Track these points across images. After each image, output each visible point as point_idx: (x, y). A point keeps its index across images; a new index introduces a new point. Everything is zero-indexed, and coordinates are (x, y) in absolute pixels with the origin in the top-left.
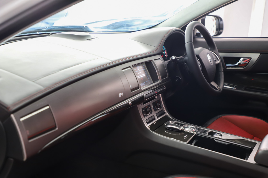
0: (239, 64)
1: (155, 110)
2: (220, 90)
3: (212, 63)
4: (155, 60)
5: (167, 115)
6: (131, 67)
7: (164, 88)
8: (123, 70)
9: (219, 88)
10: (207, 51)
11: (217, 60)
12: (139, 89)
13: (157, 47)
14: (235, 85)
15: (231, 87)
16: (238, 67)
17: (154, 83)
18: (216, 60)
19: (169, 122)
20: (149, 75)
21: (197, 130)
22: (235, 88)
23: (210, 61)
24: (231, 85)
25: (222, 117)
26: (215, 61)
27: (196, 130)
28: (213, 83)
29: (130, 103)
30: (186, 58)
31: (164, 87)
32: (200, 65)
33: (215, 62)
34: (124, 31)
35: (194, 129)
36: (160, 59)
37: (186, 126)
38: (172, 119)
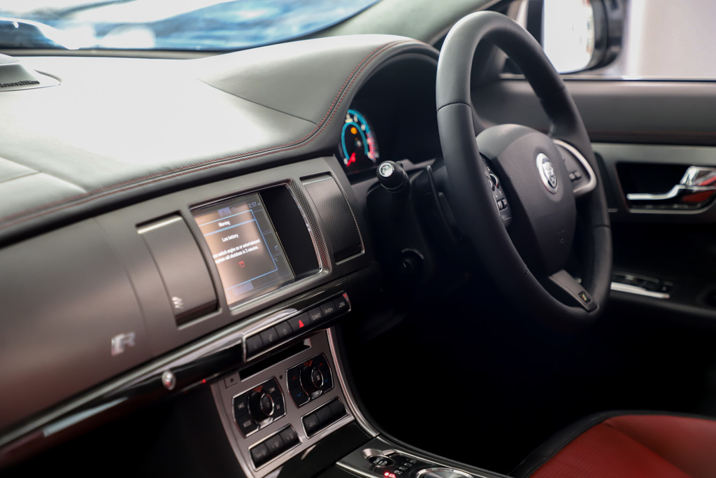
0: (681, 193)
1: (299, 402)
2: (594, 307)
3: (556, 189)
4: (303, 179)
5: (355, 421)
6: (186, 212)
7: (342, 304)
8: (142, 231)
9: (588, 300)
10: (536, 138)
11: (584, 178)
12: (221, 311)
13: (319, 123)
14: (667, 283)
15: (648, 289)
16: (681, 206)
17: (297, 279)
18: (577, 178)
19: (364, 454)
20: (278, 247)
22: (667, 296)
23: (546, 182)
24: (650, 283)
25: (608, 421)
26: (572, 181)
28: (563, 280)
29: (168, 378)
30: (443, 171)
31: (344, 300)
32: (501, 200)
33: (574, 187)
34: (198, 47)
36: (328, 174)
37: (434, 472)
38: (378, 437)
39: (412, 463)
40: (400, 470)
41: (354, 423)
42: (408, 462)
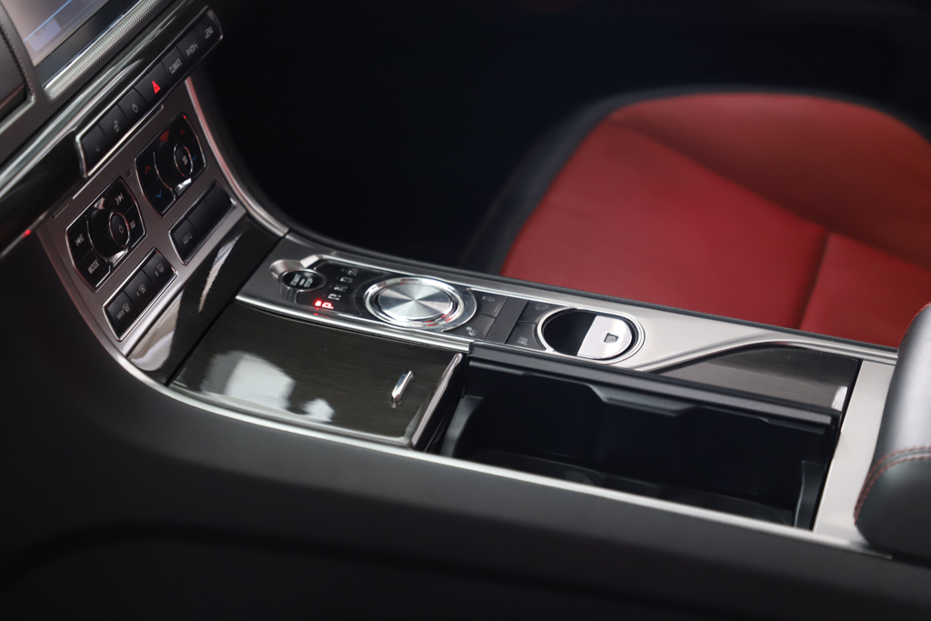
1: (161, 207)
5: (247, 214)
7: (209, 31)
12: (33, 99)
19: (274, 270)
21: (467, 310)
27: (462, 317)
31: (210, 24)
35: (446, 309)
37: (390, 287)
38: (288, 237)
39: (351, 276)
40: (337, 292)
41: (247, 219)
42: (344, 275)
